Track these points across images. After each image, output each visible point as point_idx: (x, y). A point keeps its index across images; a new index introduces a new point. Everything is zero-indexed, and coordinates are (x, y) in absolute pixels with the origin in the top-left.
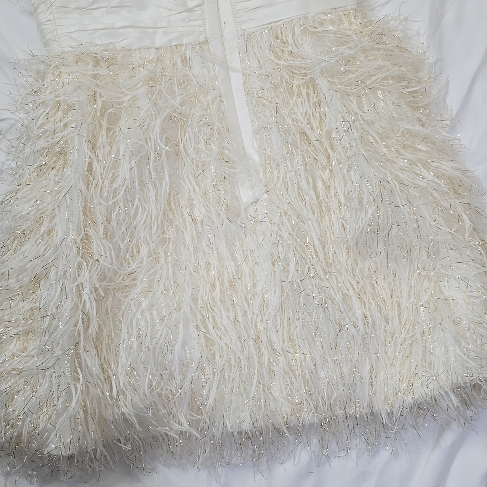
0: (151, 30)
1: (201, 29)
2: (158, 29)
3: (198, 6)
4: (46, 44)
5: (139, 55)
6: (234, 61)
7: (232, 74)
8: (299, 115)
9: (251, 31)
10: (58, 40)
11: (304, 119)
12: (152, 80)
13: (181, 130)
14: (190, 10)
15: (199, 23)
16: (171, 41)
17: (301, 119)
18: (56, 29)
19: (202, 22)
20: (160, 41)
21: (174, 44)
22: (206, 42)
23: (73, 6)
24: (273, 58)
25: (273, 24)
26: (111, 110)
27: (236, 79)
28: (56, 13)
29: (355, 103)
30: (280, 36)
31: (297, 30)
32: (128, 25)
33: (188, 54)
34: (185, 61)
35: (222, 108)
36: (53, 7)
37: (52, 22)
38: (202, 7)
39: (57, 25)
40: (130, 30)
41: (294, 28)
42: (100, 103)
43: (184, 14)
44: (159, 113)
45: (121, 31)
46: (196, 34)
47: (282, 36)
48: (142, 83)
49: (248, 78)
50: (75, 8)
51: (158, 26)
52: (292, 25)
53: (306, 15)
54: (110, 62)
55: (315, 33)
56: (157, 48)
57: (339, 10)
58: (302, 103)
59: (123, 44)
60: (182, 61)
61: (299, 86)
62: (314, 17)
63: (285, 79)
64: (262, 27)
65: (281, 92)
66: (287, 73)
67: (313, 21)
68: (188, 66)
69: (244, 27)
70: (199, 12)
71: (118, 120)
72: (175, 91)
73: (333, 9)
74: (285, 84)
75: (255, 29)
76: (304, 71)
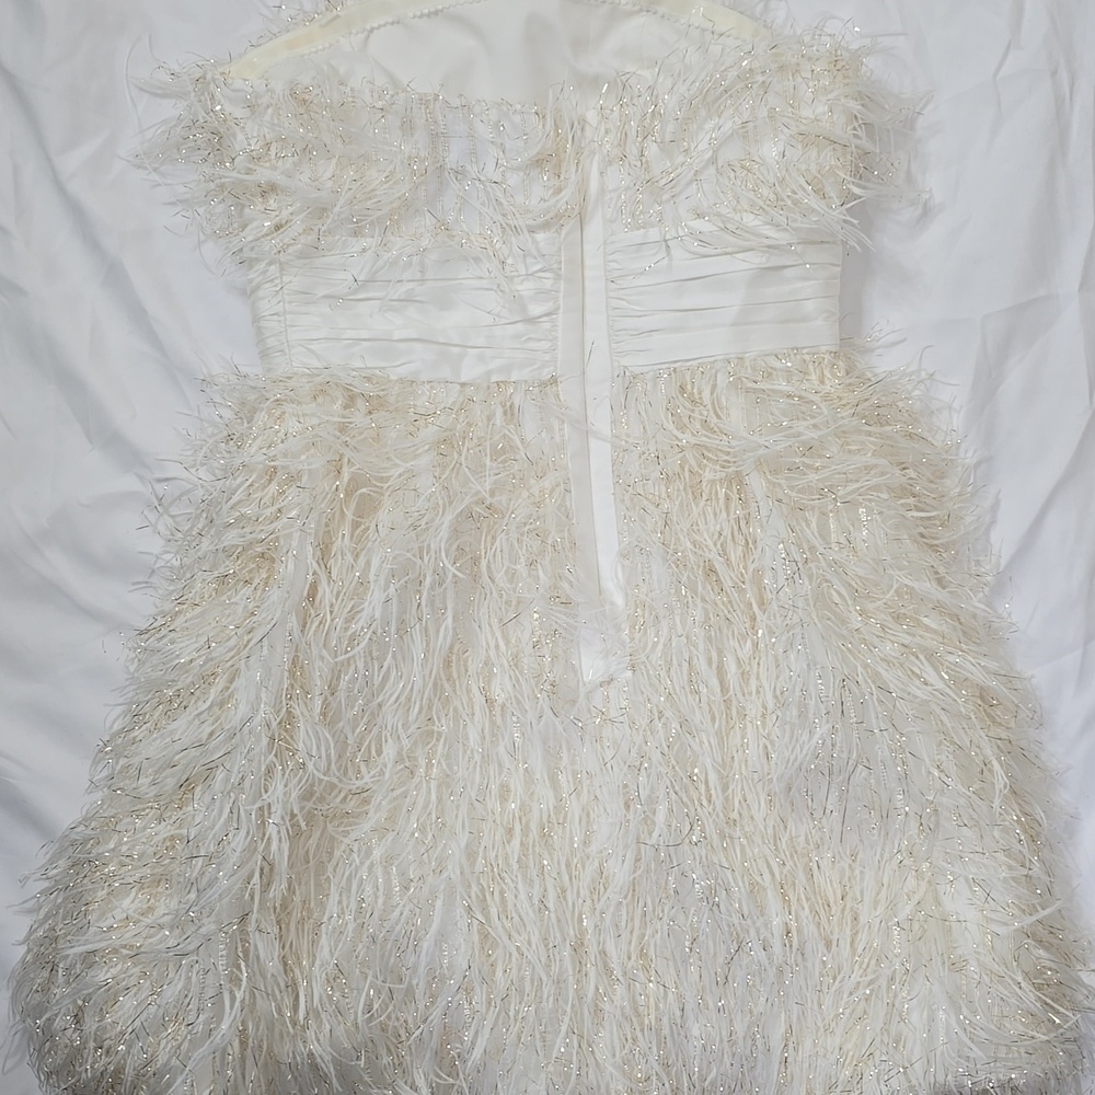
0: (455, 350)
1: (547, 357)
2: (469, 350)
3: (547, 315)
4: (264, 354)
5: (428, 393)
6: (601, 420)
7: (593, 443)
8: (705, 534)
9: (637, 370)
10: (287, 351)
11: (715, 544)
12: (446, 444)
13: (486, 537)
14: (532, 321)
15: (545, 345)
16: (489, 373)
17: (710, 544)
18: (286, 331)
19: (549, 344)
20: (470, 371)
21: (494, 379)
22: (554, 381)
23: (322, 292)
24: (671, 427)
25: (680, 364)
26: (364, 490)
27: (600, 456)
28: (290, 303)
29: (814, 525)
30: (689, 387)
31: (722, 380)
32: (415, 337)
33: (517, 401)
34: (510, 412)
35: (568, 504)
36: (285, 291)
37: (281, 318)
38: (555, 316)
39: (288, 323)
40: (417, 346)
41: (716, 376)
42: (346, 476)
43: (520, 326)
44: (451, 503)
45: (402, 346)
46: (537, 366)
47: (693, 388)
48: (427, 447)
49: (621, 455)
50: (325, 297)
51: (470, 344)
52: (714, 371)
53: (740, 356)
54: (376, 404)
55: (755, 391)
56: (463, 385)
57: (805, 351)
58: (715, 514)
59: (403, 371)
60: (505, 413)
61: (712, 482)
62: (755, 360)
63: (690, 465)
64: (659, 367)
65: (678, 490)
66: (695, 457)
67: (754, 369)
68: (515, 421)
69: (625, 361)
70: (547, 326)
71: (376, 509)
72: (485, 465)
73: (793, 349)
74: (687, 474)
75: (645, 369)
76: (726, 458)
